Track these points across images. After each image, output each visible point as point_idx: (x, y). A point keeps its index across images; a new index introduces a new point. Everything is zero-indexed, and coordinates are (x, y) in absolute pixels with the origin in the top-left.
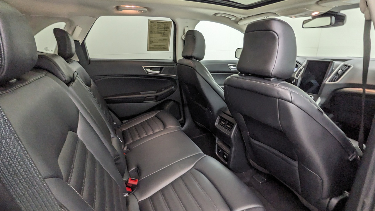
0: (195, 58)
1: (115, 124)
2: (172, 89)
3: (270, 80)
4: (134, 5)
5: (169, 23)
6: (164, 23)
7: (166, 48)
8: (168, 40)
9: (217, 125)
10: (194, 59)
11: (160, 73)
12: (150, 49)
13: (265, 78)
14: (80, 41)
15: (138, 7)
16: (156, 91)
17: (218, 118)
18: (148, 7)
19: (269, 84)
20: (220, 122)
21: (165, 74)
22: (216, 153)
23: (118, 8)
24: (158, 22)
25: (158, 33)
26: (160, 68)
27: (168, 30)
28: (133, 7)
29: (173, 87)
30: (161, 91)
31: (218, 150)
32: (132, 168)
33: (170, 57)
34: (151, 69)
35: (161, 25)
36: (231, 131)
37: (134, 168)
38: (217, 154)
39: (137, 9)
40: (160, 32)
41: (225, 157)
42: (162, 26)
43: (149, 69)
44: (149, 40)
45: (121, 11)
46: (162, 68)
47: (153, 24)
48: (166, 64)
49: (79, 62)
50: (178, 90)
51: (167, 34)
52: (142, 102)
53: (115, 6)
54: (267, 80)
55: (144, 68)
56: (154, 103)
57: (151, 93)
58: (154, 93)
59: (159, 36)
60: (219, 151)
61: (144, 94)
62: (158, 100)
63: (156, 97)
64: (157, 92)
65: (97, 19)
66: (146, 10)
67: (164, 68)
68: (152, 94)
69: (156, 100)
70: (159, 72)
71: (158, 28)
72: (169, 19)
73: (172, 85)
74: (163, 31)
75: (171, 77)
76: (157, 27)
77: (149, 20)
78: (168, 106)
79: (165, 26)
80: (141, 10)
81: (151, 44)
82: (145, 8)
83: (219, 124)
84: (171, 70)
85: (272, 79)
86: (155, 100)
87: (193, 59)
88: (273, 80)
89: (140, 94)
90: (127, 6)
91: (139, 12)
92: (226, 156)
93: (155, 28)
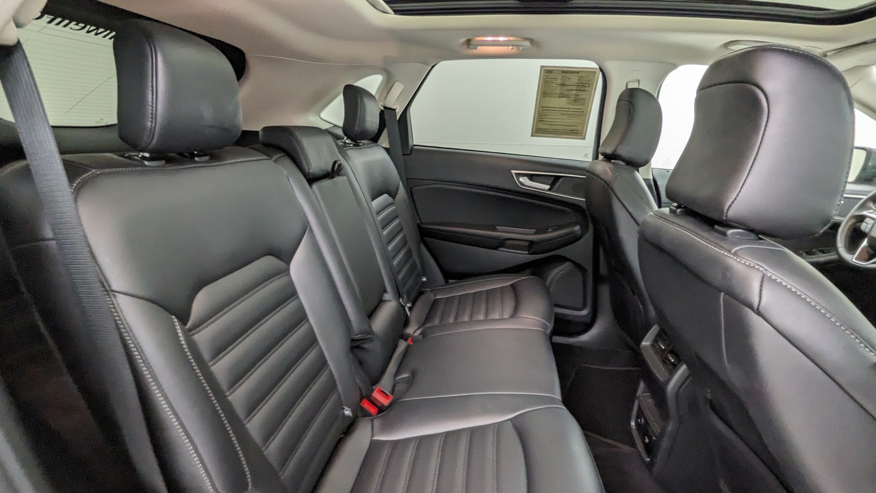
0: (624, 160)
1: (424, 279)
2: (574, 232)
3: (724, 234)
4: (505, 36)
5: (592, 73)
6: (578, 72)
7: (576, 132)
8: (584, 115)
9: (645, 346)
10: (621, 163)
11: (550, 190)
12: (538, 131)
13: (716, 227)
14: (397, 111)
15: (511, 39)
16: (535, 230)
17: (654, 330)
18: (530, 37)
19: (716, 244)
20: (655, 341)
21: (563, 193)
22: (633, 424)
23: (468, 42)
24: (563, 72)
25: (561, 96)
26: (552, 179)
27: (587, 89)
28: (501, 39)
29: (577, 228)
30: (545, 231)
31: (638, 417)
32: (405, 373)
33: (586, 155)
34: (531, 177)
35: (569, 79)
36: (672, 373)
37: (407, 376)
38: (634, 427)
39: (509, 44)
40: (567, 93)
41: (647, 441)
42: (574, 79)
43: (526, 178)
44: (539, 113)
45: (476, 48)
46: (557, 178)
47: (551, 76)
48: (570, 171)
49: (387, 150)
50: (589, 235)
51: (584, 99)
52: (496, 248)
53: (464, 40)
54: (717, 231)
55: (515, 173)
56: (523, 256)
57: (521, 234)
58: (531, 234)
59: (562, 102)
60: (639, 420)
61: (502, 233)
62: (532, 251)
63: (532, 243)
64: (536, 233)
65: (433, 67)
66: (527, 43)
67: (561, 180)
68: (526, 234)
69: (529, 250)
70: (547, 187)
71: (563, 85)
72: (592, 65)
73: (576, 224)
74: (574, 92)
75: (577, 203)
76: (559, 81)
77: (542, 67)
78: (557, 272)
79: (582, 81)
80: (519, 46)
81: (540, 121)
82: (526, 39)
83: (652, 345)
84: (578, 187)
85: (730, 232)
86: (525, 251)
87: (617, 161)
88: (732, 234)
89: (495, 230)
90: (490, 39)
91: (512, 49)
92: (650, 438)
93: (554, 85)
